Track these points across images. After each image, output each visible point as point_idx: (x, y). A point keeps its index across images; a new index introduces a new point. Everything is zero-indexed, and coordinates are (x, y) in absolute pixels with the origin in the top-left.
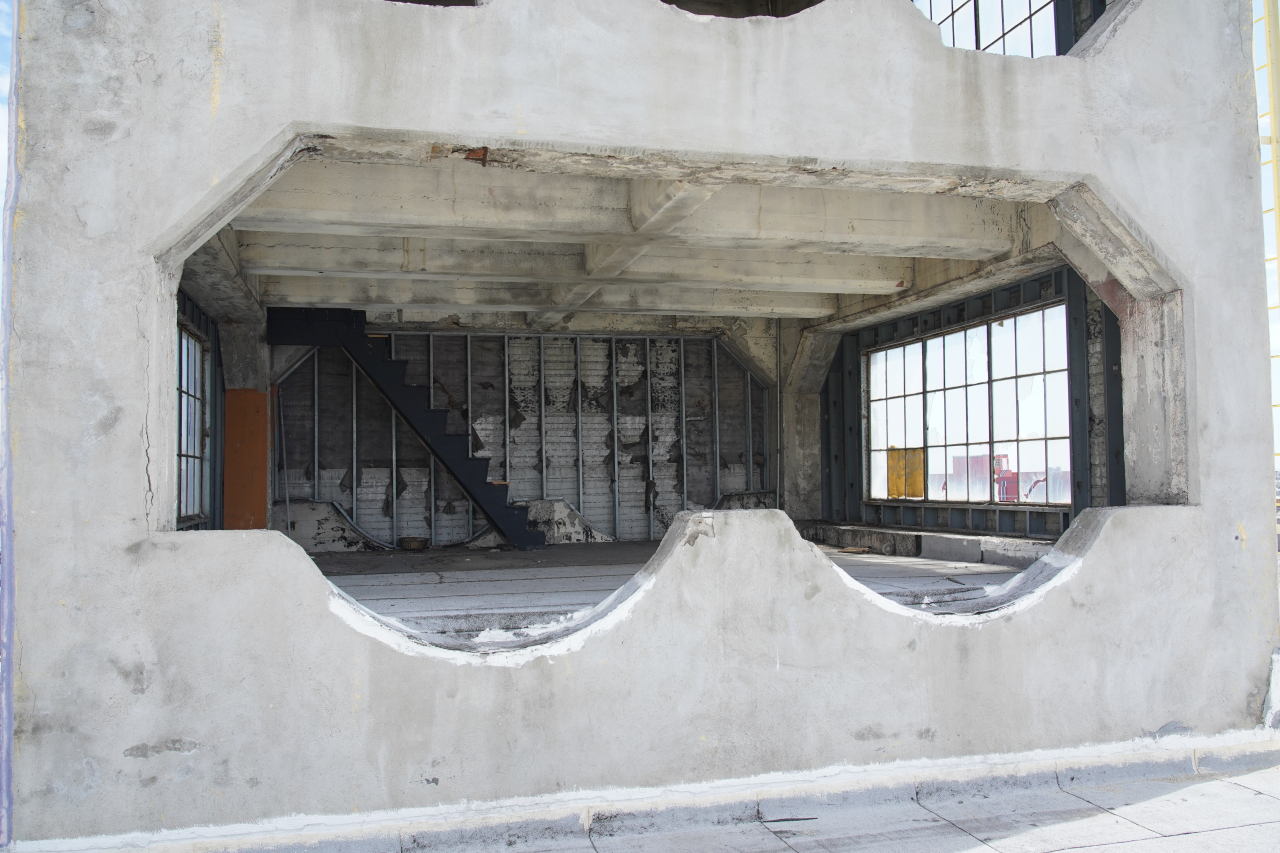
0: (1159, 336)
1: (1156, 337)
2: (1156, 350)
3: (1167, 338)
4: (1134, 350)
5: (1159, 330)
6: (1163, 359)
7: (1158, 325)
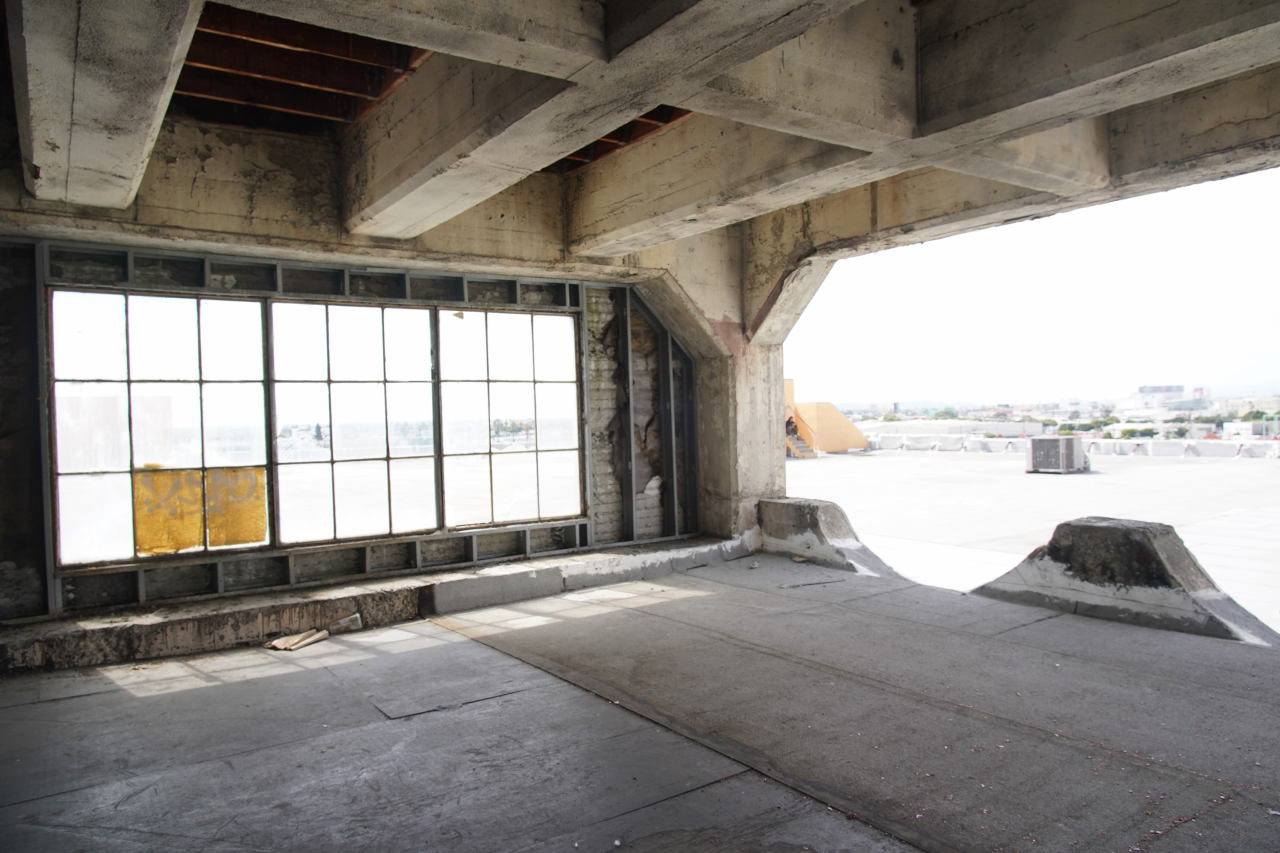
0: (766, 374)
1: (764, 375)
2: (764, 385)
3: (772, 378)
4: (747, 382)
5: (766, 370)
6: (769, 393)
7: (765, 367)
